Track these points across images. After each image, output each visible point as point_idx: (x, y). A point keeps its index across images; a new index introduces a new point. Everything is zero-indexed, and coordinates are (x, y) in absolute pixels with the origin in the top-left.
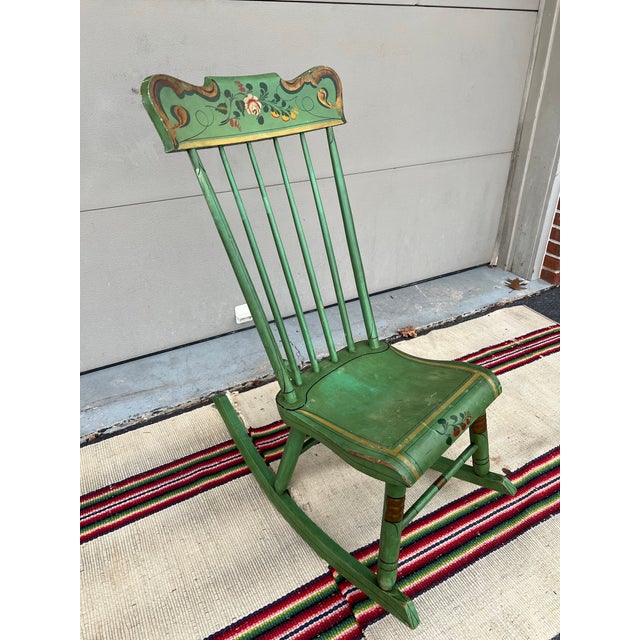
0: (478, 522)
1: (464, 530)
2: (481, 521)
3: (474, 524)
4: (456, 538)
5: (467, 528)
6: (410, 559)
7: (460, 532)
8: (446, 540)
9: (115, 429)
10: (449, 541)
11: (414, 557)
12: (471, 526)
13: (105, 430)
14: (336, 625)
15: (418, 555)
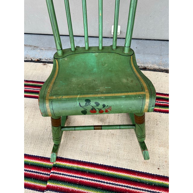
0: (133, 188)
1: (122, 186)
2: (135, 188)
3: (130, 187)
4: (115, 186)
5: (125, 186)
6: (87, 179)
7: (120, 185)
8: (110, 183)
9: (44, 60)
10: (111, 185)
11: (90, 179)
12: (127, 187)
13: (41, 59)
14: (40, 180)
15: (92, 180)
